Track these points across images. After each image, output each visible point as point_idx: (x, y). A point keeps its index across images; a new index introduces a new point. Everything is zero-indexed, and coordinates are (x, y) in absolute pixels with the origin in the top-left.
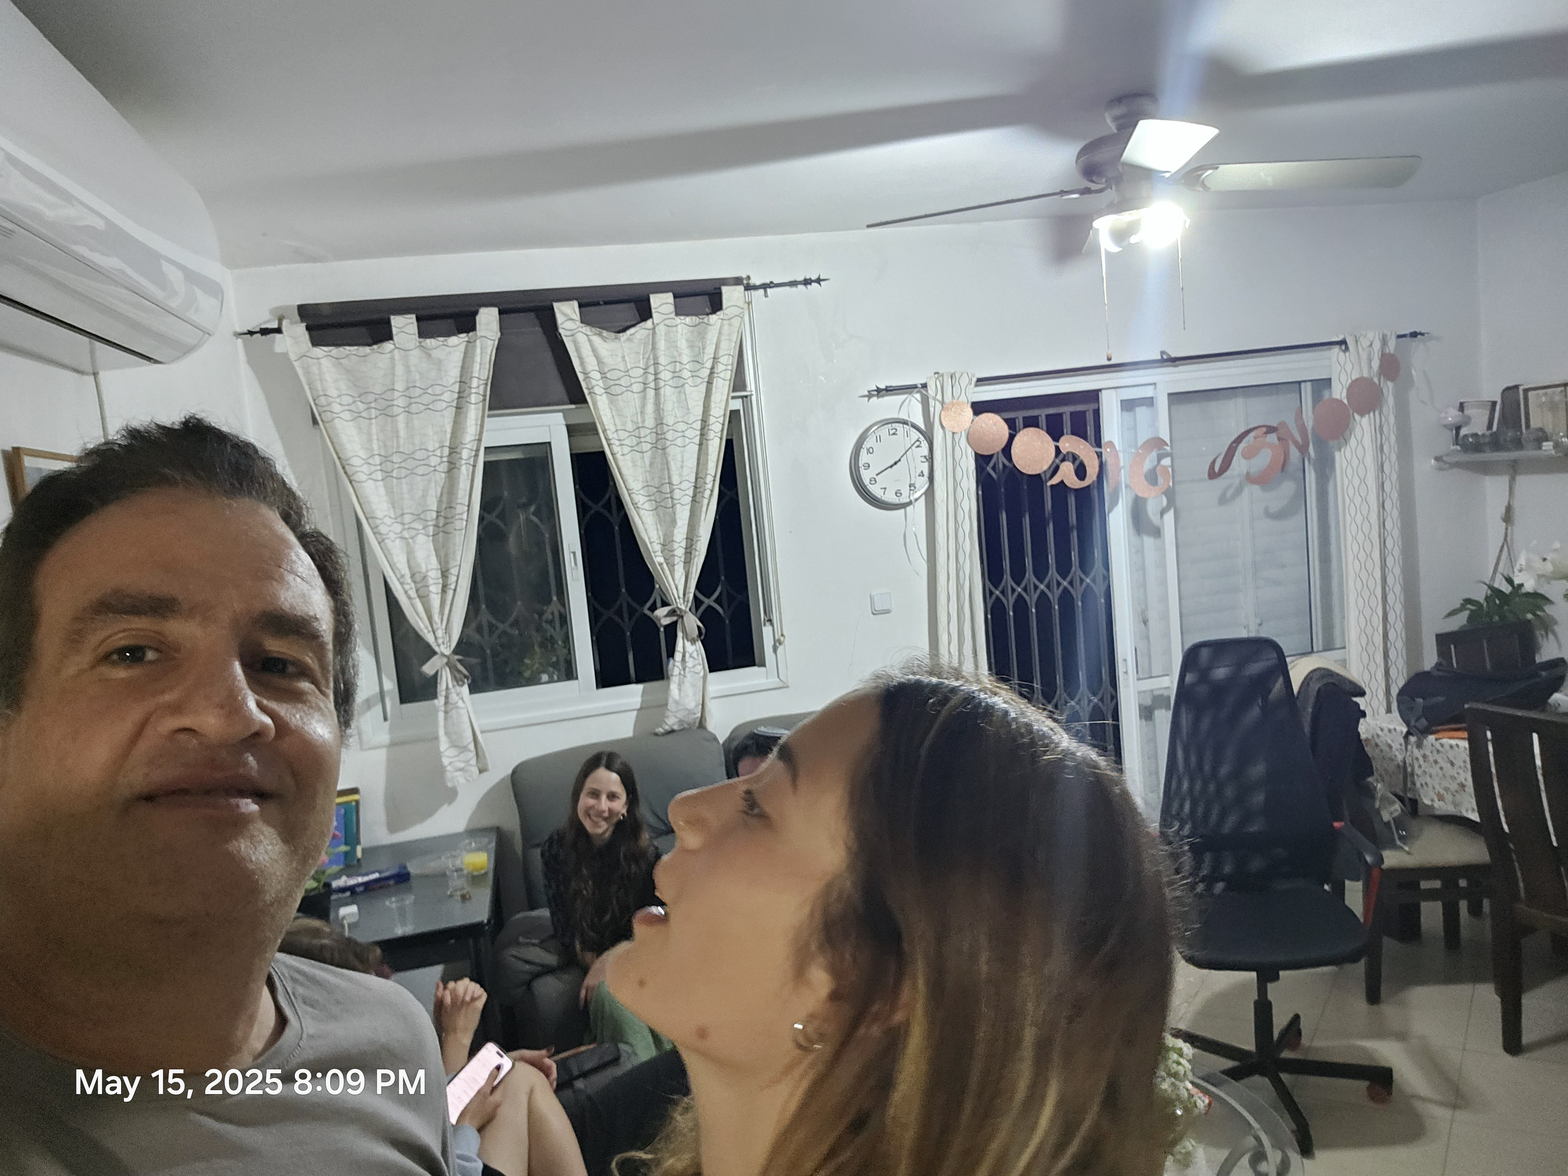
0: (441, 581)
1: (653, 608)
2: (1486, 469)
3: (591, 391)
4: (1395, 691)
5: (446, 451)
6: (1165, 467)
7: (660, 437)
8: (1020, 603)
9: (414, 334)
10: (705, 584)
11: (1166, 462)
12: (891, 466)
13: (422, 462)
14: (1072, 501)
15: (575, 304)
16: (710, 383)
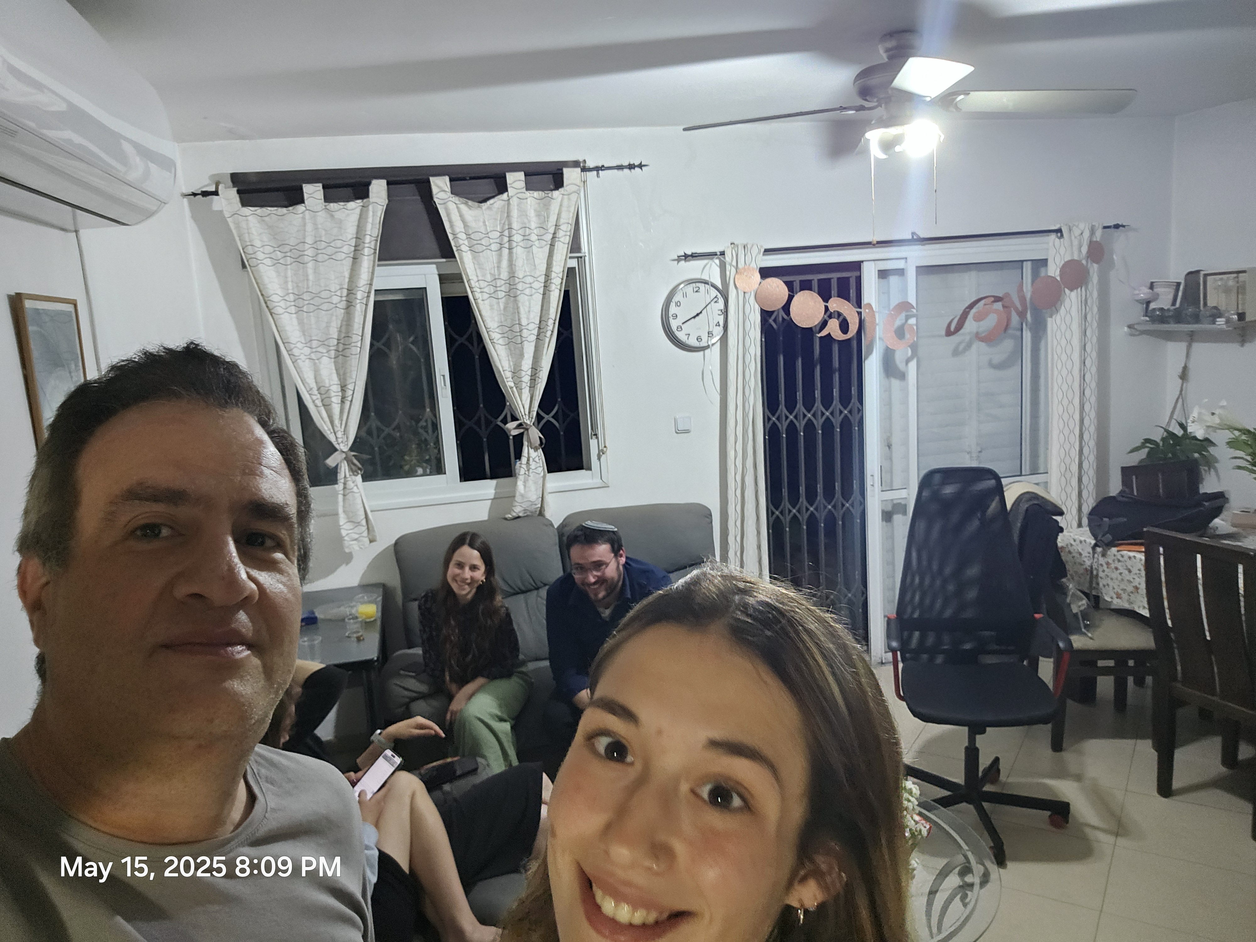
0: (340, 394)
1: (505, 422)
2: (1169, 336)
3: (459, 248)
4: (1086, 510)
5: (345, 292)
6: (911, 325)
7: (512, 287)
8: (792, 428)
9: (321, 199)
10: (545, 404)
11: (912, 321)
12: (694, 317)
13: (326, 301)
14: (836, 348)
15: (447, 179)
16: (552, 245)
